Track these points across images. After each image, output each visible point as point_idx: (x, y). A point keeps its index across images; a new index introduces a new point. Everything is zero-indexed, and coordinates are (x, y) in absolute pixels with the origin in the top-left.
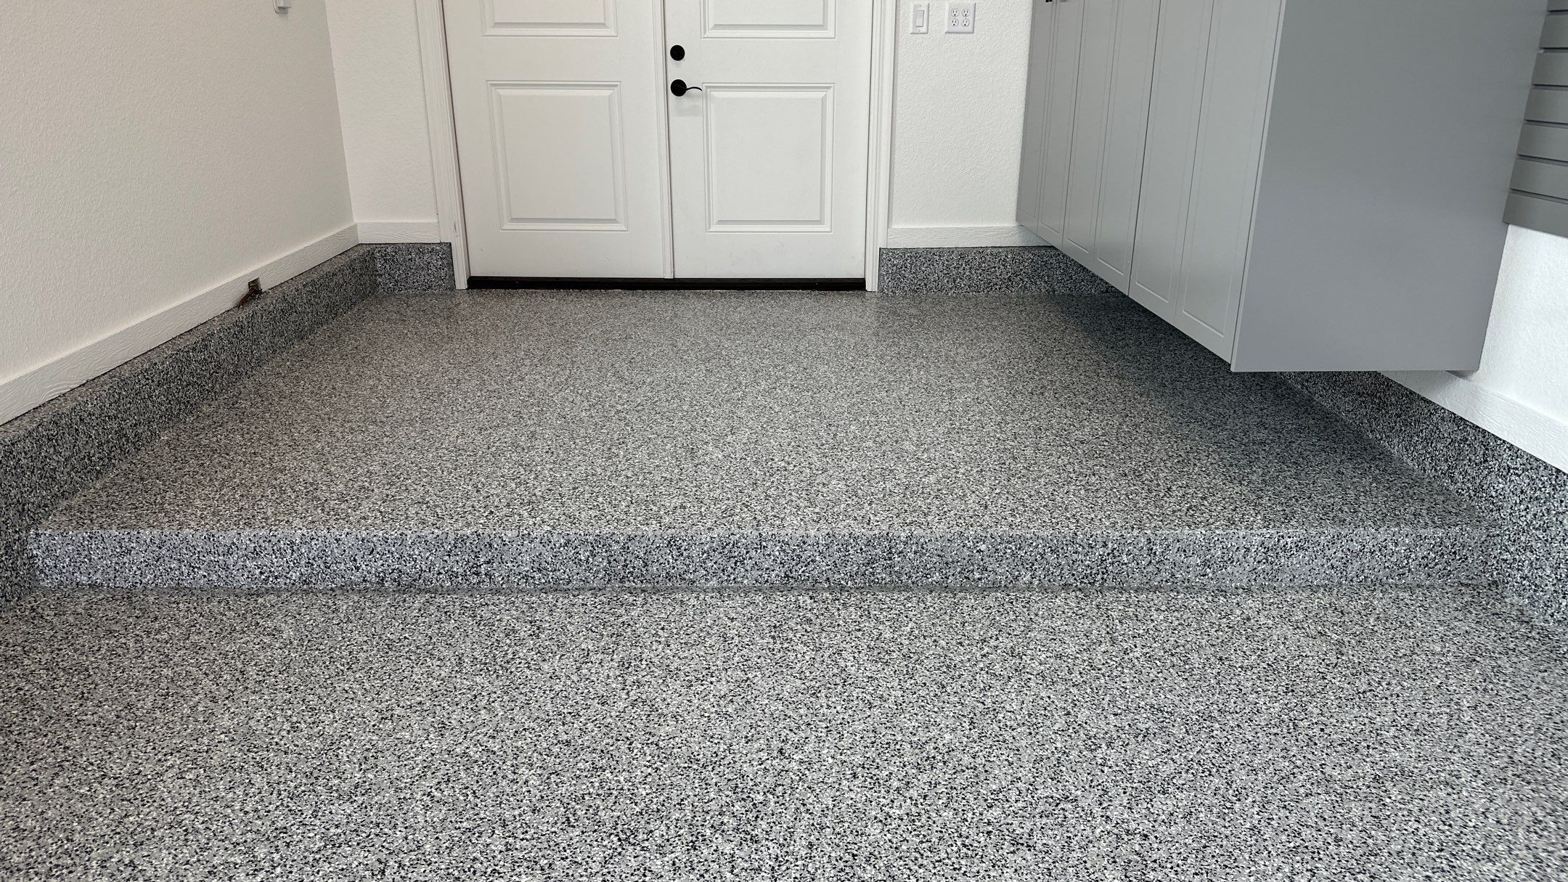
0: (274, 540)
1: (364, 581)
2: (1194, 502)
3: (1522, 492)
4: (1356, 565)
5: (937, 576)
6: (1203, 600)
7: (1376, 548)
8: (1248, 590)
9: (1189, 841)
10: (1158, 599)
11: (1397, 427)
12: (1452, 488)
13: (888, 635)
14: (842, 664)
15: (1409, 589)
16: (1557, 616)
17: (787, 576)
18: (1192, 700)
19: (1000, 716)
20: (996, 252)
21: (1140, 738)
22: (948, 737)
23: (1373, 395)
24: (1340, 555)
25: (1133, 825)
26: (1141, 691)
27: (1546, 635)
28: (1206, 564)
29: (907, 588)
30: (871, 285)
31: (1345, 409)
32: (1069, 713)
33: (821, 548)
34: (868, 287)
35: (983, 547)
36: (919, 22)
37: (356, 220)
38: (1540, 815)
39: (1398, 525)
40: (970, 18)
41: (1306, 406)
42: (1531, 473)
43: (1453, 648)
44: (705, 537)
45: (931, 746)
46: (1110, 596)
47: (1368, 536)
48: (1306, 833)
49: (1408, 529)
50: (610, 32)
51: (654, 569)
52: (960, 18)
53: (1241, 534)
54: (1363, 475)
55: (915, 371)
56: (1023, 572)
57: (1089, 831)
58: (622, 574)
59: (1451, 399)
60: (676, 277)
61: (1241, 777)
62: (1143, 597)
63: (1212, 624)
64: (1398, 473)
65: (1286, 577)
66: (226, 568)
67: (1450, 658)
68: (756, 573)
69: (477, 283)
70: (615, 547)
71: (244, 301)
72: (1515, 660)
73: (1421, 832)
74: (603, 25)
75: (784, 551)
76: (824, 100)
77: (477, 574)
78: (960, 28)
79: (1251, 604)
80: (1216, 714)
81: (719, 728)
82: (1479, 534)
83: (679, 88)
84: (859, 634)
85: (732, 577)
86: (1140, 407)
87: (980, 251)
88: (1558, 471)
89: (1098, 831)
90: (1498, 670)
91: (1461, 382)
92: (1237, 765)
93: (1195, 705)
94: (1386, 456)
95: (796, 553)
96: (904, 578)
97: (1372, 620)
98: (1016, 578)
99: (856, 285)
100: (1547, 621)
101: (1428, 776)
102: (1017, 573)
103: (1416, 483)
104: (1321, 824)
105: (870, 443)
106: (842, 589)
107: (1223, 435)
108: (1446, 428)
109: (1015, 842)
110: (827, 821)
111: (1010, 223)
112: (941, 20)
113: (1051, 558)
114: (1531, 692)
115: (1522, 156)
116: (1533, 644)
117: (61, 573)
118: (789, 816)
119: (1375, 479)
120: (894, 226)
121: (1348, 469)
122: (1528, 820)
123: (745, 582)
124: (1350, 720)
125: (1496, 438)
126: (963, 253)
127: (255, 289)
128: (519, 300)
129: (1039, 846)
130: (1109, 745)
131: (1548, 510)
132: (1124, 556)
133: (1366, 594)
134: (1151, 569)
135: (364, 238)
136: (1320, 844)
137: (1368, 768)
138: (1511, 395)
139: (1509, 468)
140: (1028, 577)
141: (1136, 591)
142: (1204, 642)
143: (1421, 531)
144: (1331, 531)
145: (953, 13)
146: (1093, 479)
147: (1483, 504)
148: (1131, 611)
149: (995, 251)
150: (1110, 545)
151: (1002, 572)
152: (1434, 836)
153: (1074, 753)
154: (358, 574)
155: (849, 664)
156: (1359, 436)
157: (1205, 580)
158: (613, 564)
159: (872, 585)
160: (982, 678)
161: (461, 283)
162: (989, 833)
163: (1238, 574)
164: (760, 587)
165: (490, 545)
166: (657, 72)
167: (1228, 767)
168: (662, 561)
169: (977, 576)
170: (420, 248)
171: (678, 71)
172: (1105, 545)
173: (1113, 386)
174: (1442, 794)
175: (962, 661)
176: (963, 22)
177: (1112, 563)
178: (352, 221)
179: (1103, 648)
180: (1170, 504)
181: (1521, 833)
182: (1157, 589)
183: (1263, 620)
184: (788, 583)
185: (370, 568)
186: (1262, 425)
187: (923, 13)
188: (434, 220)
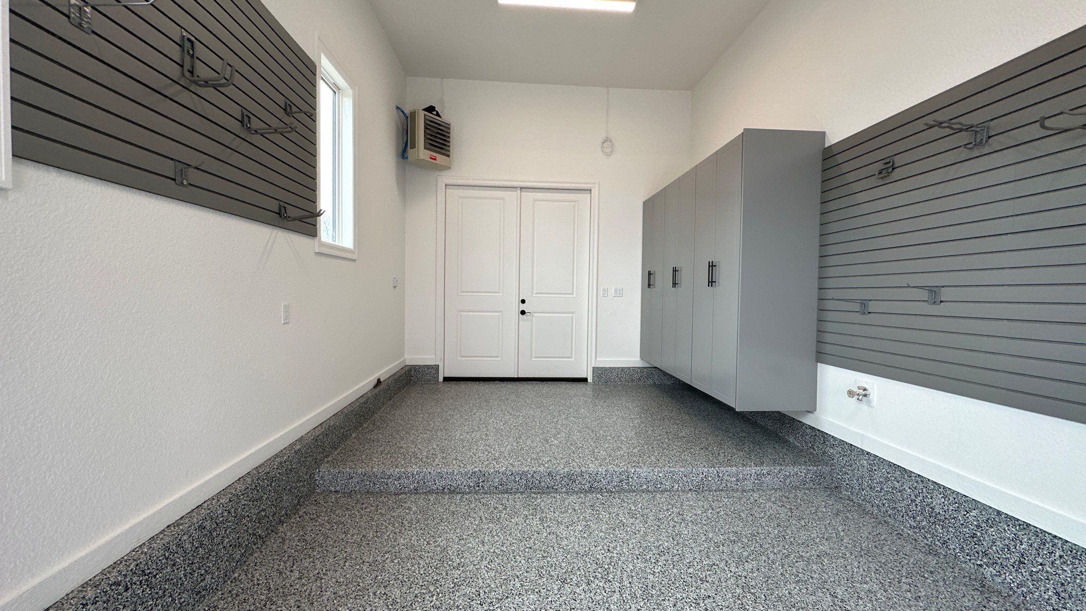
0: (407, 473)
1: (438, 489)
2: (729, 458)
3: (840, 453)
4: (789, 480)
5: (645, 487)
6: (738, 494)
7: (794, 474)
8: (753, 490)
9: (761, 578)
10: (723, 494)
11: (790, 431)
12: (814, 452)
13: (633, 508)
14: (620, 519)
15: (807, 489)
16: (862, 498)
17: (591, 487)
18: (746, 529)
19: (682, 536)
21: (733, 543)
22: (666, 544)
23: (779, 420)
24: (782, 476)
25: (740, 573)
26: (727, 526)
27: (860, 505)
28: (737, 480)
29: (634, 491)
30: (590, 380)
31: (769, 424)
32: (705, 535)
33: (603, 476)
34: (589, 381)
35: (661, 475)
36: (604, 293)
37: (406, 357)
38: (877, 568)
39: (800, 465)
40: (621, 292)
41: (755, 424)
42: (842, 446)
43: (830, 510)
44: (562, 472)
45: (661, 547)
46: (707, 493)
47: (791, 470)
48: (800, 575)
49: (803, 467)
50: (501, 294)
51: (543, 484)
53: (748, 469)
54: (783, 448)
55: (616, 412)
56: (675, 485)
57: (725, 576)
58: (531, 486)
59: (808, 420)
60: (519, 377)
61: (772, 556)
62: (718, 493)
63: (744, 502)
64: (796, 447)
65: (765, 485)
66: (387, 484)
67: (830, 514)
68: (579, 486)
69: (446, 379)
70: (529, 476)
71: (376, 386)
72: (852, 514)
73: (839, 574)
74: (498, 292)
75: (590, 477)
76: (572, 316)
77: (478, 486)
78: (618, 295)
79: (756, 495)
80: (756, 534)
81: (583, 542)
82: (829, 469)
83: (523, 313)
84: (623, 508)
85: (571, 487)
86: (699, 424)
87: (629, 368)
88: (851, 445)
89: (729, 576)
90: (847, 518)
91: (811, 415)
92: (769, 552)
93: (748, 531)
94: (787, 441)
95: (594, 477)
96: (633, 487)
97: (799, 501)
98: (673, 487)
99: (585, 380)
100: (858, 500)
101: (835, 555)
102: (673, 485)
103: (802, 451)
104: (804, 572)
105: (610, 438)
106: (611, 492)
107: (730, 435)
108: (808, 431)
109: (701, 580)
110: (633, 574)
111: (639, 359)
112: (612, 292)
113: (685, 479)
114: (861, 525)
115: (818, 342)
116: (856, 508)
117: (325, 486)
118: (619, 573)
119: (787, 450)
120: (598, 359)
121: (777, 446)
122: (874, 569)
123: (576, 489)
124: (803, 536)
125: (827, 434)
126: (623, 369)
127: (379, 381)
128: (463, 386)
129: (710, 581)
130: (723, 545)
131: (851, 459)
132: (709, 478)
133: (794, 491)
134: (719, 482)
135: (408, 363)
136: (806, 579)
137: (814, 552)
138: (830, 419)
139: (834, 445)
140: (677, 486)
141: (715, 491)
142: (744, 509)
143: (809, 468)
144: (779, 468)
145: (616, 290)
146: (692, 450)
147: (827, 458)
148: (715, 498)
149: (634, 368)
150: (704, 473)
151: (668, 485)
152: (844, 576)
153: (712, 549)
154: (435, 486)
155: (623, 519)
156: (777, 435)
157: (738, 487)
158: (528, 482)
159: (622, 490)
160: (672, 523)
161: (441, 379)
162: (691, 577)
163: (749, 485)
164: (582, 491)
165: (484, 475)
166: (516, 307)
167: (766, 553)
168: (546, 481)
169: (659, 486)
170: (428, 367)
171: (523, 307)
172: (703, 474)
173: (687, 417)
174: (842, 561)
175: (662, 517)
176: (619, 293)
177: (706, 481)
178: (404, 356)
179: (710, 511)
180: (721, 458)
181: (873, 574)
182: (722, 490)
183: (761, 501)
184: (592, 490)
185: (440, 484)
186: (742, 431)
187: (606, 291)
188: (434, 357)
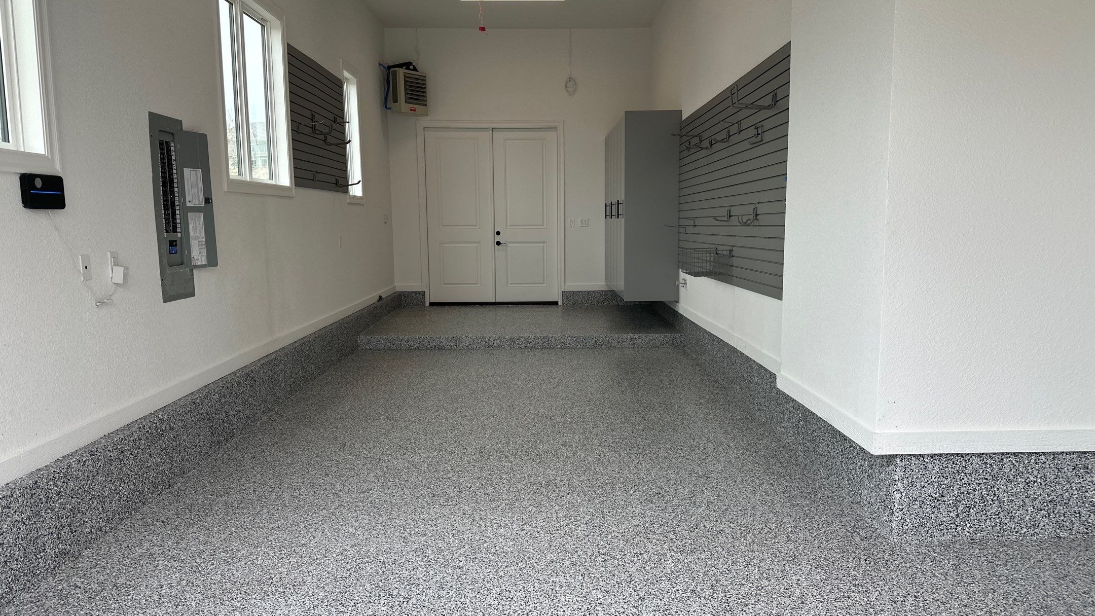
0: (412, 338)
4: (652, 342)
7: (656, 338)
13: (546, 352)
15: (664, 348)
17: (525, 346)
20: (599, 292)
24: (648, 340)
29: (553, 349)
33: (533, 339)
34: (559, 304)
35: (569, 339)
36: (571, 224)
37: (395, 284)
39: (661, 333)
40: (587, 222)
44: (507, 337)
47: (653, 336)
49: (664, 334)
50: (478, 227)
52: (584, 222)
53: (626, 336)
56: (578, 344)
58: (488, 346)
60: (497, 301)
65: (637, 345)
66: (401, 344)
68: (518, 345)
69: (432, 304)
70: (487, 339)
71: (379, 300)
74: (476, 226)
75: (524, 340)
76: (543, 246)
78: (584, 225)
82: (679, 335)
83: (498, 243)
85: (513, 346)
87: (594, 292)
96: (552, 346)
98: (577, 346)
99: (556, 303)
106: (538, 349)
111: (603, 283)
112: (578, 223)
113: (584, 341)
117: (364, 346)
120: (567, 284)
126: (588, 292)
127: (380, 297)
128: (447, 308)
132: (600, 341)
135: (398, 289)
145: (582, 221)
150: (597, 338)
151: (573, 345)
154: (430, 346)
158: (486, 343)
159: (545, 348)
161: (427, 304)
164: (520, 348)
166: (491, 239)
168: (497, 342)
169: (568, 346)
170: (416, 293)
171: (498, 238)
184: (525, 348)
187: (573, 221)
188: (420, 284)
